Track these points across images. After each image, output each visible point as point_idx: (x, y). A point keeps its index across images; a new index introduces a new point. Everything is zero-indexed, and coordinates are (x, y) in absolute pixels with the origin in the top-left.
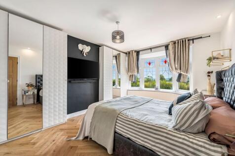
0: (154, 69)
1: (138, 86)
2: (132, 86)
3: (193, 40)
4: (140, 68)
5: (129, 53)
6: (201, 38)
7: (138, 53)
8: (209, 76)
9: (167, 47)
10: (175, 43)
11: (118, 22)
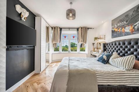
0: (68, 41)
1: (58, 51)
2: (55, 51)
3: (88, 28)
4: (61, 39)
5: (55, 28)
6: (91, 28)
7: (61, 29)
8: (93, 45)
9: (78, 29)
10: (82, 28)
11: (71, 3)
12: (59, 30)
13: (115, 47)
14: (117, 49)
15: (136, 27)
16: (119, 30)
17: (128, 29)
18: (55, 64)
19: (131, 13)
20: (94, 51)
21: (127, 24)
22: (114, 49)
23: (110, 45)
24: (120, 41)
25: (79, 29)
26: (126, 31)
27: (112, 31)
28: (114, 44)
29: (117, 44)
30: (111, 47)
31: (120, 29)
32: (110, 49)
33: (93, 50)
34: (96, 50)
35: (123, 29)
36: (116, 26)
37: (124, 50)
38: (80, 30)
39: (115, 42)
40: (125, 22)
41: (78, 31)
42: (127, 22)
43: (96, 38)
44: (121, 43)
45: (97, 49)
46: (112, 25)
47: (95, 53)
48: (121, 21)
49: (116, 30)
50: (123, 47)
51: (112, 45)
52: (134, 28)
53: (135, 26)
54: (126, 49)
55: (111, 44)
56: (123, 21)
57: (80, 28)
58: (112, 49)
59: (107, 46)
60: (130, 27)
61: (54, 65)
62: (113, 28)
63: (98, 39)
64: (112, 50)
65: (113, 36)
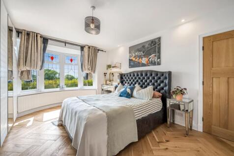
1: (35, 88)
3: (98, 50)
6: (103, 51)
8: (105, 76)
10: (89, 48)
11: (94, 7)
12: (40, 40)
13: (133, 78)
14: (135, 81)
15: (150, 60)
16: (136, 60)
17: (144, 60)
18: (32, 119)
19: (147, 46)
20: (107, 84)
21: (144, 55)
22: (132, 81)
23: (127, 76)
24: (138, 71)
25: (84, 48)
26: (143, 62)
27: (130, 59)
28: (132, 75)
29: (136, 74)
30: (129, 78)
31: (138, 58)
32: (127, 80)
33: (105, 83)
34: (108, 82)
35: (140, 59)
36: (134, 55)
37: (142, 81)
38: (87, 50)
39: (133, 72)
40: (142, 53)
41: (83, 50)
42: (143, 52)
43: (109, 67)
44: (139, 74)
45: (110, 81)
46: (130, 53)
47: (108, 86)
48: (139, 50)
49: (134, 59)
50: (141, 78)
51: (131, 76)
52: (149, 60)
53: (150, 58)
54: (144, 81)
55: (129, 75)
56: (140, 51)
57: (87, 47)
58: (130, 80)
59: (124, 78)
60: (146, 58)
61: (30, 121)
62: (130, 56)
63: (113, 67)
64: (130, 82)
65: (131, 66)
